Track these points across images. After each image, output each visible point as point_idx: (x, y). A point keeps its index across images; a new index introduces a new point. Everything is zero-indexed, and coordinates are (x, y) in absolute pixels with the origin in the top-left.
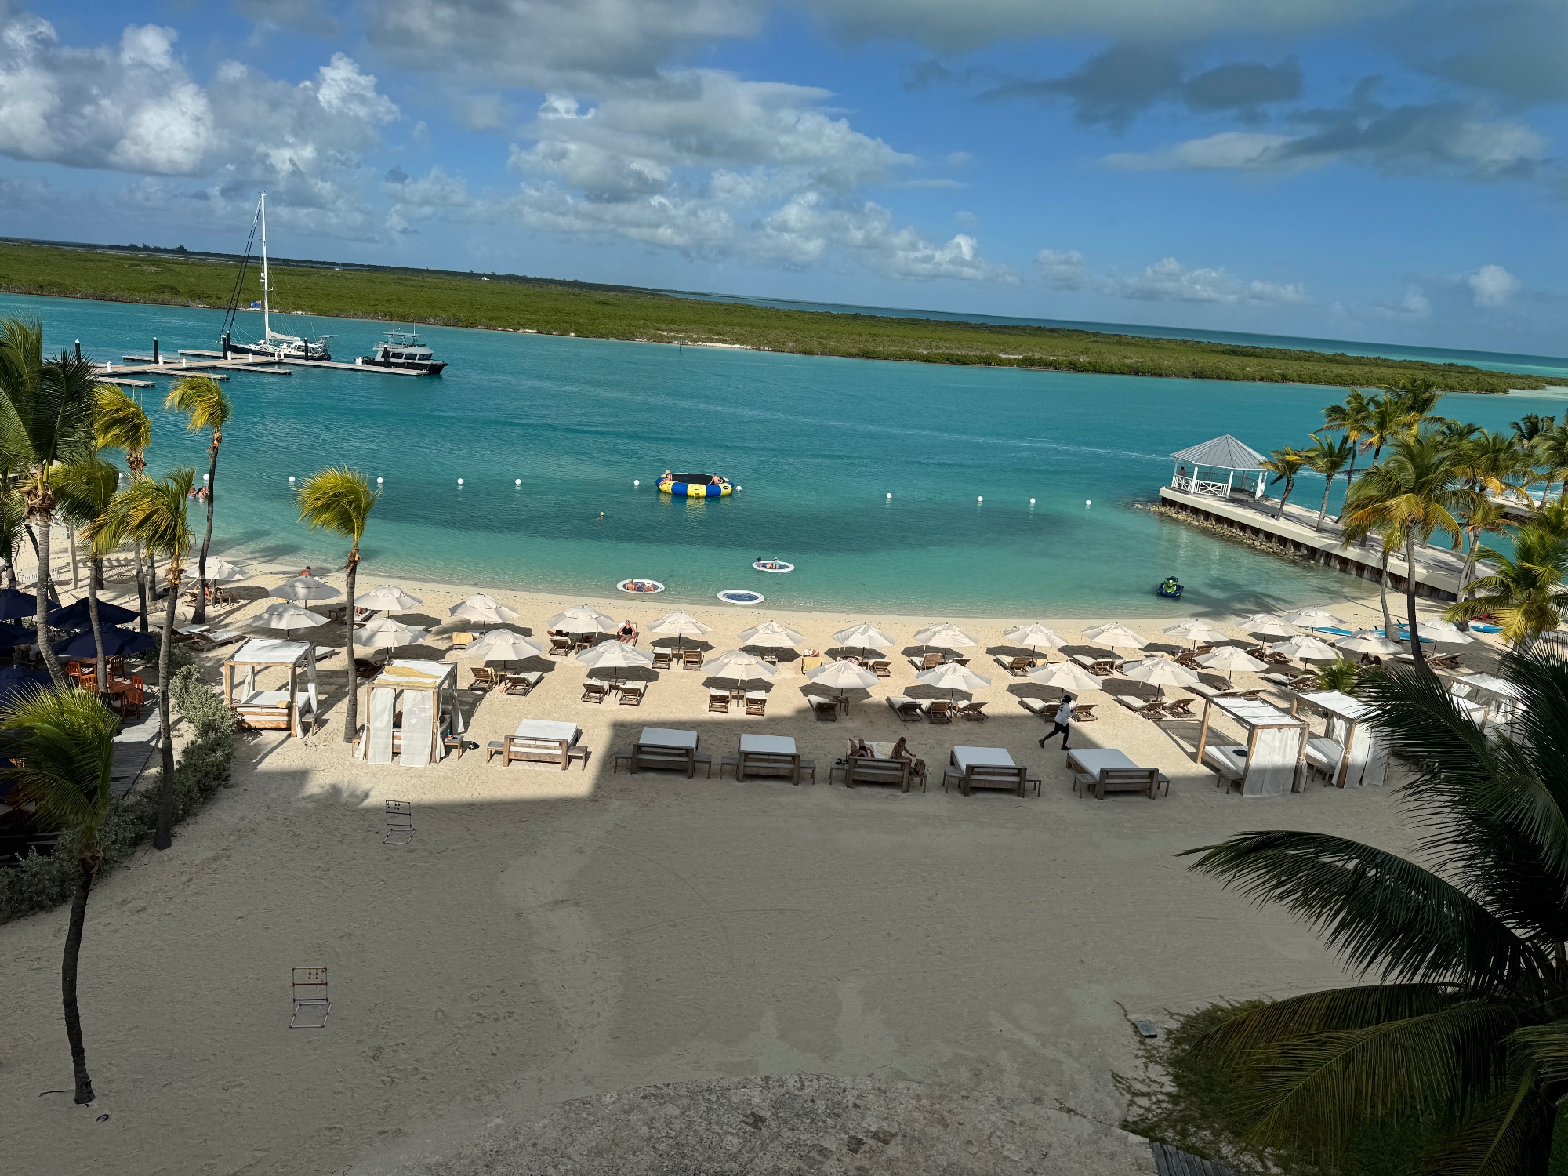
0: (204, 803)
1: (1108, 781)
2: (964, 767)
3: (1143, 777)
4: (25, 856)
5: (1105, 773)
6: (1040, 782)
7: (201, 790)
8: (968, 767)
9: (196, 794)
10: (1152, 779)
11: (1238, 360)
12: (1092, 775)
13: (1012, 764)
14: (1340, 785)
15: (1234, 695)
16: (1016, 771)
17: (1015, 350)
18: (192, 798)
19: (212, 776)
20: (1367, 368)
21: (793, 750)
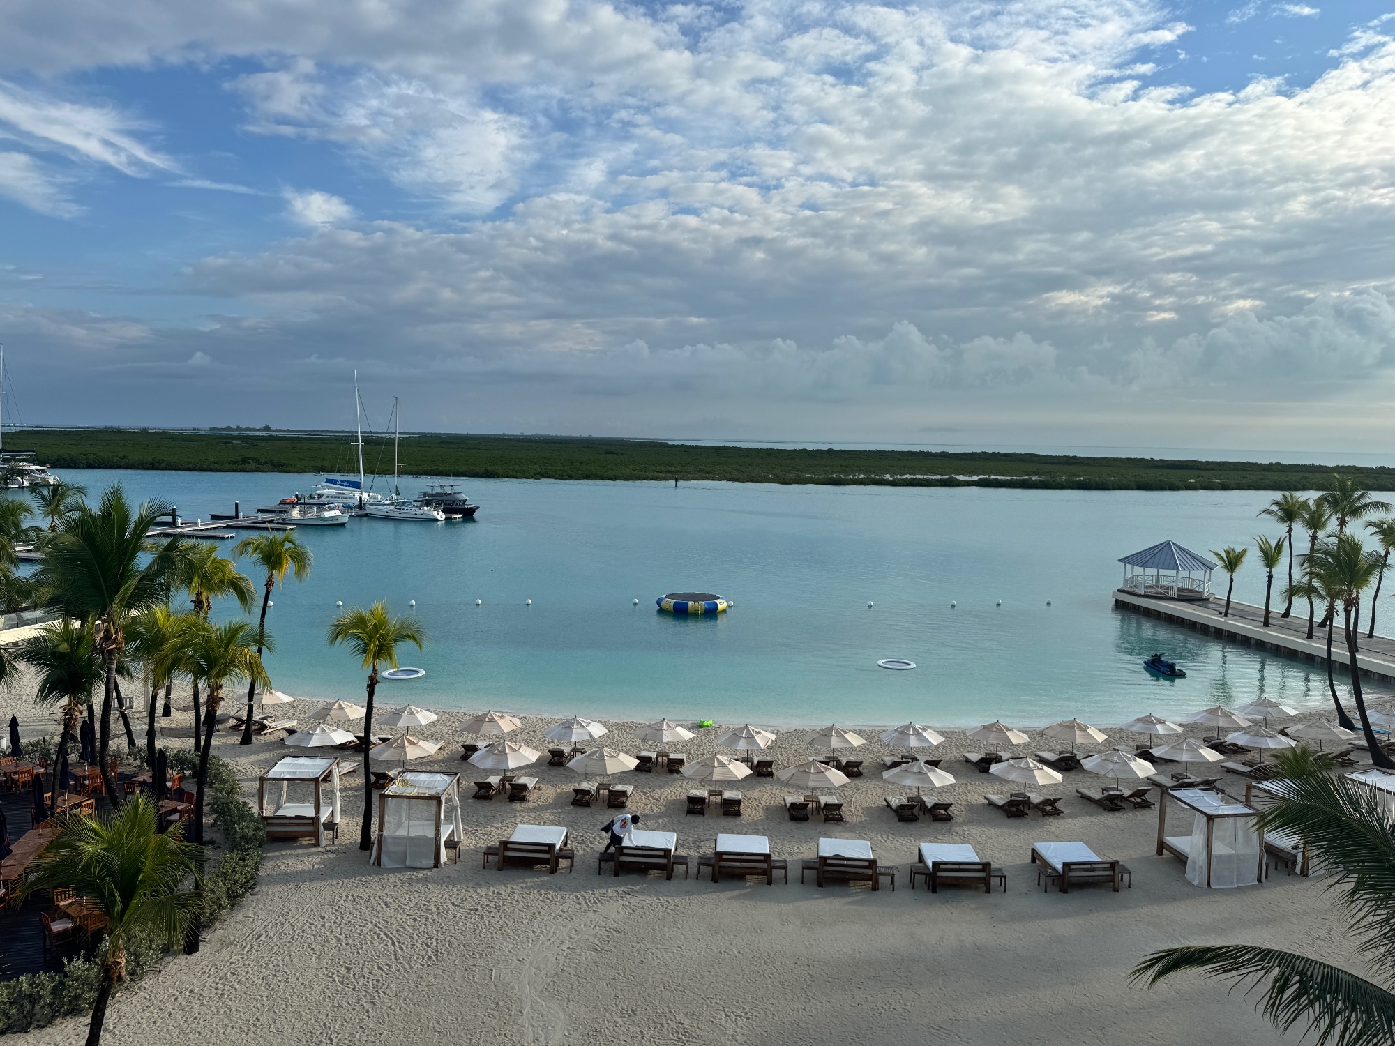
0: (232, 910)
1: (1070, 874)
2: (930, 865)
3: (1105, 869)
4: (70, 961)
5: (1067, 865)
6: (1005, 877)
7: (229, 897)
8: (934, 864)
9: (225, 901)
10: (1114, 870)
11: (1179, 473)
12: (1055, 870)
13: (977, 860)
14: (1304, 873)
15: (1191, 785)
16: (981, 867)
17: (971, 473)
18: (220, 905)
19: (239, 884)
20: (1301, 474)
21: (766, 850)
